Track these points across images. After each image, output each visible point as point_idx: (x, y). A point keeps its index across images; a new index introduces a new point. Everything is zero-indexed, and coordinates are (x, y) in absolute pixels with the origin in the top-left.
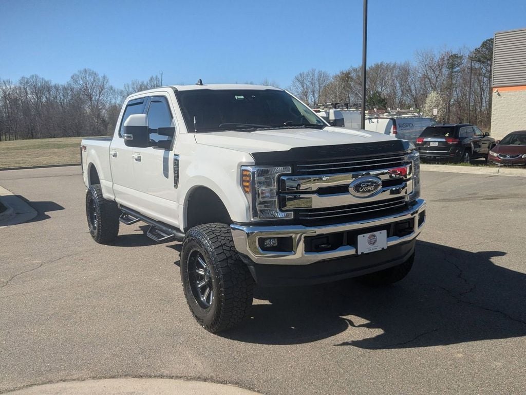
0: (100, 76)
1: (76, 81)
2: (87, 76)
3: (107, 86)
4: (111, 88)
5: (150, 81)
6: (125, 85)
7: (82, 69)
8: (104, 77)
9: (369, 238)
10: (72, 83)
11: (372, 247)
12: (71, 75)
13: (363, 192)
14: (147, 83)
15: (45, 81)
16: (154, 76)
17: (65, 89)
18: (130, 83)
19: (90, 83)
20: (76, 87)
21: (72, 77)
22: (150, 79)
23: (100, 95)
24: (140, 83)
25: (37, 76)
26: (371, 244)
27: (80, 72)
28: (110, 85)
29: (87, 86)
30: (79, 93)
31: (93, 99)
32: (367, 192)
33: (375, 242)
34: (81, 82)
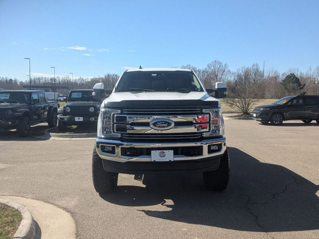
0: (223, 64)
1: (210, 68)
2: (216, 65)
3: (226, 70)
4: (229, 71)
5: (252, 66)
6: (237, 69)
7: (214, 60)
8: (226, 65)
9: (160, 153)
10: (207, 68)
11: (162, 158)
12: (208, 64)
13: (159, 127)
14: (251, 68)
15: (194, 68)
16: (255, 64)
17: (204, 72)
18: (241, 68)
19: (217, 68)
20: (210, 71)
21: (208, 65)
22: (252, 65)
23: (222, 75)
24: (247, 68)
25: (190, 65)
26: (161, 156)
27: (213, 62)
28: (228, 69)
29: (215, 70)
30: (211, 74)
31: (218, 77)
32: (162, 127)
33: (164, 156)
34: (212, 68)
